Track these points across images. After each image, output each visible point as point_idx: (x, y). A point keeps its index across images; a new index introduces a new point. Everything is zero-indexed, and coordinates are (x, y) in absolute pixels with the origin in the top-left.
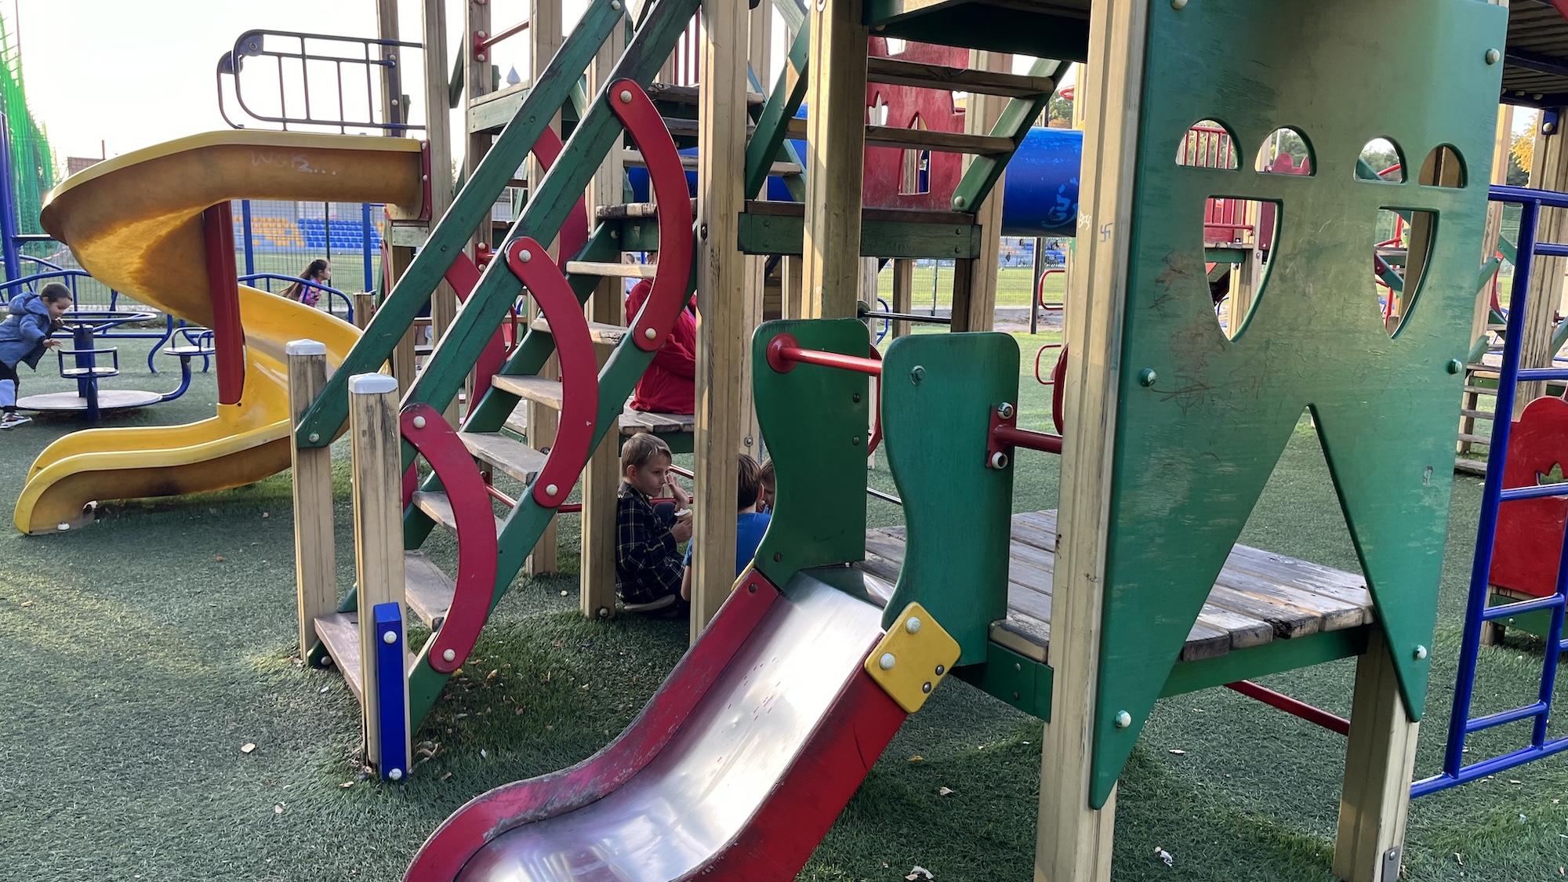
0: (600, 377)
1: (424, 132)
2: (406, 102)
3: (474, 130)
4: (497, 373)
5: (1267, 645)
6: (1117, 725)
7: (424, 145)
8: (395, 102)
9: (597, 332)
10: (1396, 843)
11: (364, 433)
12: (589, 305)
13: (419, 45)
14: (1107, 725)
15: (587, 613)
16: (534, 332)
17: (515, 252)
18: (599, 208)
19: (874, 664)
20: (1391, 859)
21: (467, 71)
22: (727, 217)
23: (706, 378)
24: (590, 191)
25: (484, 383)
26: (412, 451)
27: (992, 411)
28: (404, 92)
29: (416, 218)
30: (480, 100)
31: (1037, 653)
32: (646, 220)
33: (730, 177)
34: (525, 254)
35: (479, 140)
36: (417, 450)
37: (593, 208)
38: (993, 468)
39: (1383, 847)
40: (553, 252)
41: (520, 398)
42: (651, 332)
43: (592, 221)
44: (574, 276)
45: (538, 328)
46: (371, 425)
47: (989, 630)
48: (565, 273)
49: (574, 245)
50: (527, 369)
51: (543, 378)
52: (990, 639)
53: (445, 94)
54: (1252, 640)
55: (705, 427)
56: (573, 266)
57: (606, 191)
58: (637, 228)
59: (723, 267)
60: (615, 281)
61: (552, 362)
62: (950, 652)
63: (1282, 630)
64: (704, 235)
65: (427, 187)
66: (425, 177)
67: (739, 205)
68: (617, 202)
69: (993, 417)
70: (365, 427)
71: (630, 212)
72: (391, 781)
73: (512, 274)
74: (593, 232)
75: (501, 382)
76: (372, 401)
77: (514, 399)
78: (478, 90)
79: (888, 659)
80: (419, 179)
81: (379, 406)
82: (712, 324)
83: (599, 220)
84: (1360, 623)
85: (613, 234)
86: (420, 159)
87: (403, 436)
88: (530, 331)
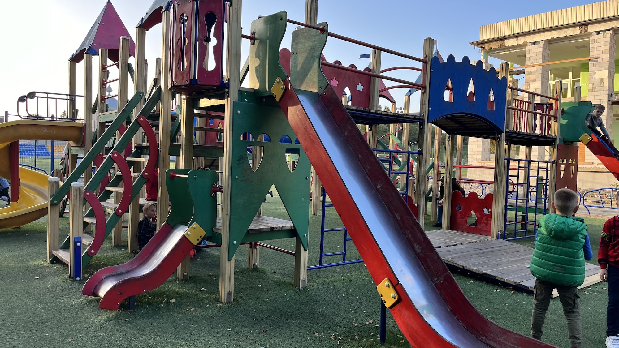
0: (133, 184)
1: (84, 121)
2: (77, 111)
3: (100, 122)
4: (106, 186)
5: (268, 232)
6: (233, 244)
7: (84, 125)
8: (73, 111)
9: (133, 174)
10: (305, 278)
11: (75, 196)
12: (132, 169)
13: (84, 96)
14: (231, 244)
15: (129, 252)
16: (117, 175)
17: (113, 155)
18: (135, 144)
19: (186, 234)
20: (304, 281)
21: (99, 105)
22: (166, 147)
23: (160, 185)
24: (133, 139)
25: (103, 189)
26: (86, 201)
27: (212, 185)
28: (77, 108)
29: (80, 146)
30: (103, 114)
31: (219, 232)
32: (147, 147)
33: (167, 139)
34: (116, 155)
35: (102, 125)
36: (87, 201)
37: (134, 144)
38: (212, 196)
39: (301, 278)
40: (123, 155)
41: (113, 191)
42: (146, 174)
43: (134, 147)
44: (128, 161)
45: (118, 174)
46: (76, 194)
47: (212, 229)
48: (126, 160)
49: (129, 153)
50: (115, 184)
51: (119, 187)
52: (213, 231)
53: (91, 110)
54: (265, 230)
55: (160, 197)
56: (128, 159)
57: (138, 140)
58: (145, 149)
59: (165, 158)
60: (139, 162)
61: (121, 183)
62: (203, 233)
63: (272, 229)
64: (160, 151)
65: (84, 136)
66: (84, 134)
67: (169, 144)
68: (140, 143)
69: (212, 187)
70: (75, 194)
71: (143, 145)
72: (77, 280)
73: (112, 160)
74: (134, 150)
75: (107, 188)
76: (77, 188)
77: (112, 192)
78: (102, 111)
79: (189, 233)
80: (82, 134)
81: (78, 190)
82: (162, 172)
83: (135, 147)
84: (291, 229)
85: (139, 151)
86: (82, 129)
87: (84, 198)
88: (116, 175)
